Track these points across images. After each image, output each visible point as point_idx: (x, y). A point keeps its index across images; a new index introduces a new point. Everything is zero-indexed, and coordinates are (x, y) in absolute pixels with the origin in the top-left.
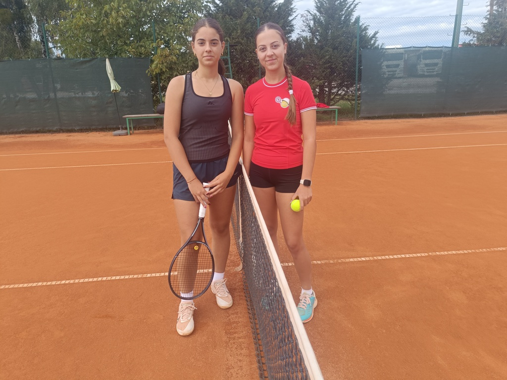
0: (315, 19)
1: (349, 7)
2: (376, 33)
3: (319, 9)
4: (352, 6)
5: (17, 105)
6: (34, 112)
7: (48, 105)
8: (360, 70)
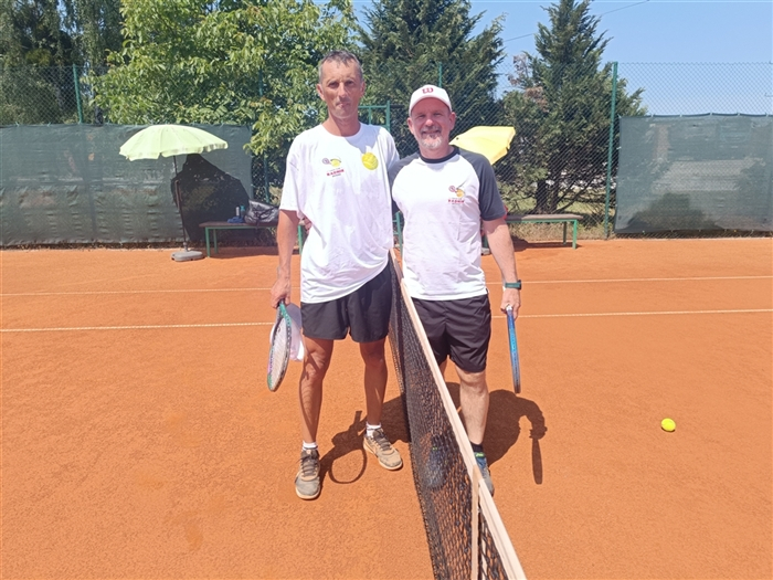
0: (535, 65)
1: (594, 46)
2: (638, 92)
3: (542, 49)
4: (600, 44)
5: (21, 202)
6: (51, 212)
7: (74, 203)
8: (616, 154)
